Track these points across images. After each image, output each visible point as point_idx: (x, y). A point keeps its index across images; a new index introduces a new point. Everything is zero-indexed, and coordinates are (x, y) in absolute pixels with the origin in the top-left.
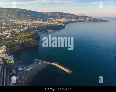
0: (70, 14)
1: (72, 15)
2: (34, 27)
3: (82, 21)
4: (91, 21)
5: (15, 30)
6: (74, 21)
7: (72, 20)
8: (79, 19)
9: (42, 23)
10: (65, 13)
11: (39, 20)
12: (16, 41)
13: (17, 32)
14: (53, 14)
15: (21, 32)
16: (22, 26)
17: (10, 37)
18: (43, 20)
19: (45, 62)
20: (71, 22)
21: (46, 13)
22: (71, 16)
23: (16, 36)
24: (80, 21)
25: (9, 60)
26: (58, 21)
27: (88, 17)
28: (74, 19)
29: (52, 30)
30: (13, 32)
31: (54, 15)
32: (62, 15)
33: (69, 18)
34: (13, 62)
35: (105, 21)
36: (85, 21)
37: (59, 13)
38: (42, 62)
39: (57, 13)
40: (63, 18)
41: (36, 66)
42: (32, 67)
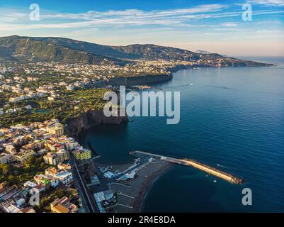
0: (178, 49)
1: (182, 51)
2: (102, 79)
3: (208, 66)
4: (230, 64)
5: (61, 84)
6: (189, 66)
7: (185, 63)
8: (199, 61)
9: (116, 69)
10: (165, 48)
11: (106, 63)
12: (76, 108)
13: (69, 88)
14: (136, 50)
15: (76, 89)
16: (72, 76)
17: (56, 99)
18: (116, 64)
19: (163, 158)
20: (183, 67)
21: (121, 47)
22: (179, 53)
23: (69, 98)
24: (202, 66)
25: (81, 152)
26: (152, 66)
27: (221, 56)
28: (188, 60)
29: (144, 85)
30: (59, 88)
31: (138, 51)
32: (157, 52)
33: (176, 59)
34: (90, 157)
35: (264, 65)
36: (215, 64)
37: (152, 46)
38: (154, 157)
39: (145, 46)
40: (161, 58)
41: (143, 166)
42: (136, 169)
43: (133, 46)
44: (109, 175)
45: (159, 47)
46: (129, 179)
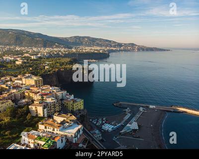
1: (110, 41)
3: (130, 51)
4: (143, 50)
8: (122, 48)
12: (46, 67)
13: (34, 57)
14: (78, 40)
20: (113, 51)
21: (66, 38)
22: (108, 43)
24: (125, 50)
27: (137, 45)
28: (115, 47)
32: (93, 41)
33: (107, 46)
34: (82, 107)
35: (165, 50)
36: (133, 49)
37: (88, 38)
39: (84, 38)
40: (95, 45)
42: (134, 119)
43: (75, 37)
44: (108, 127)
45: (93, 39)
46: (135, 130)
